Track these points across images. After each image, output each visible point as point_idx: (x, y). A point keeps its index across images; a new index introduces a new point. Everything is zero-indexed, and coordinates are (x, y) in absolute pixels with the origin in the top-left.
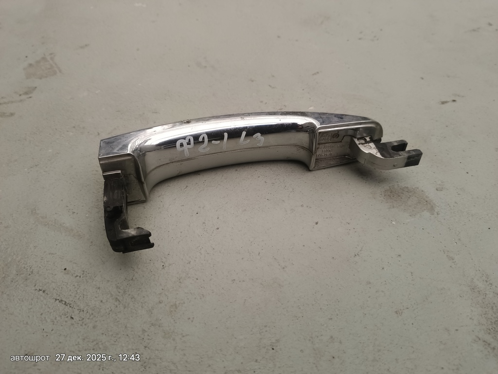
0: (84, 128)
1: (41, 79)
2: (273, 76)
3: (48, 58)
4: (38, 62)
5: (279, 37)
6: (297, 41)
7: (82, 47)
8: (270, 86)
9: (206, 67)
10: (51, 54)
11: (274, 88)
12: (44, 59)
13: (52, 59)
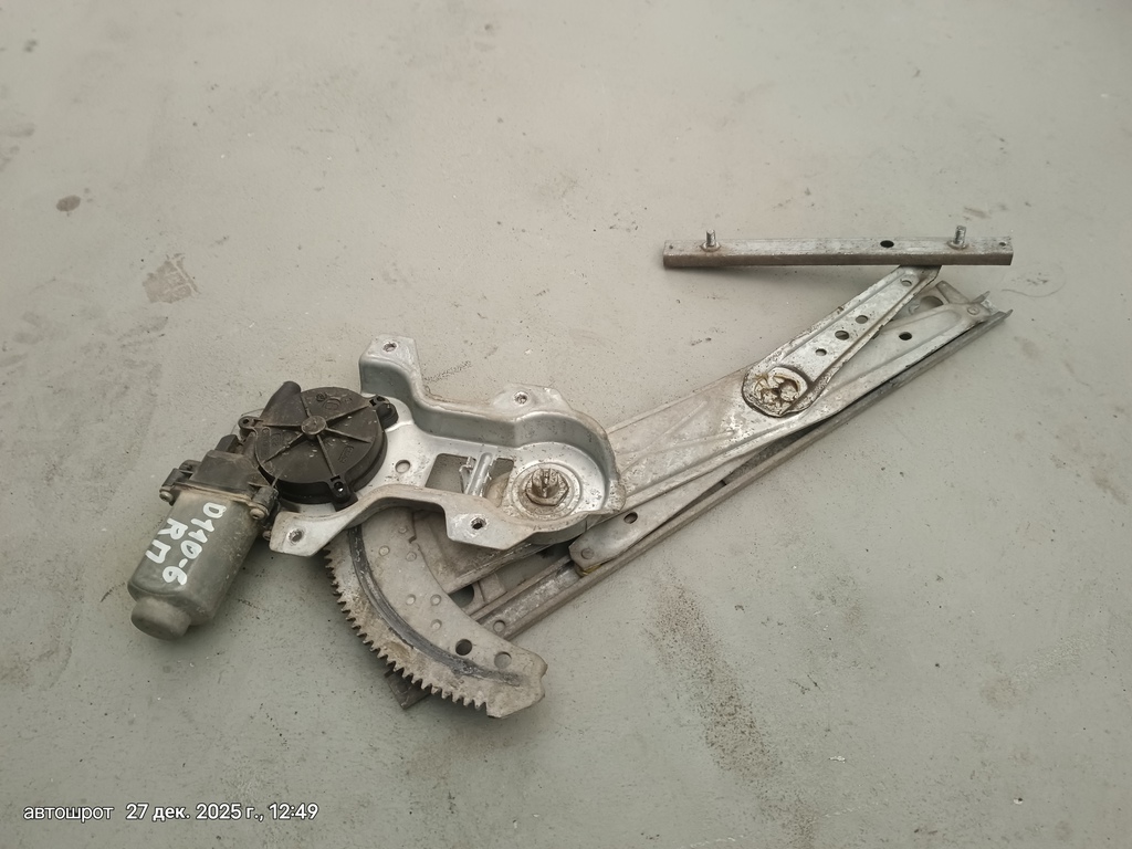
0: (241, 385)
1: (171, 302)
2: (485, 297)
3: (174, 262)
4: (161, 270)
7: (219, 243)
8: (479, 314)
9: (395, 281)
10: (177, 255)
11: (484, 318)
12: (168, 263)
13: (180, 264)
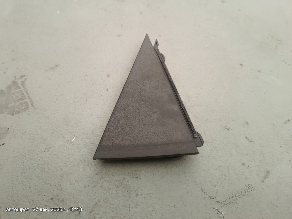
1: (13, 115)
2: (247, 123)
3: (19, 82)
4: (9, 88)
5: (241, 65)
6: (259, 71)
8: (246, 138)
10: (22, 77)
11: (251, 141)
13: (23, 84)
